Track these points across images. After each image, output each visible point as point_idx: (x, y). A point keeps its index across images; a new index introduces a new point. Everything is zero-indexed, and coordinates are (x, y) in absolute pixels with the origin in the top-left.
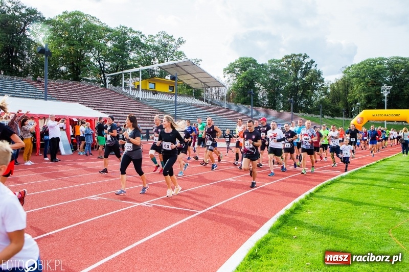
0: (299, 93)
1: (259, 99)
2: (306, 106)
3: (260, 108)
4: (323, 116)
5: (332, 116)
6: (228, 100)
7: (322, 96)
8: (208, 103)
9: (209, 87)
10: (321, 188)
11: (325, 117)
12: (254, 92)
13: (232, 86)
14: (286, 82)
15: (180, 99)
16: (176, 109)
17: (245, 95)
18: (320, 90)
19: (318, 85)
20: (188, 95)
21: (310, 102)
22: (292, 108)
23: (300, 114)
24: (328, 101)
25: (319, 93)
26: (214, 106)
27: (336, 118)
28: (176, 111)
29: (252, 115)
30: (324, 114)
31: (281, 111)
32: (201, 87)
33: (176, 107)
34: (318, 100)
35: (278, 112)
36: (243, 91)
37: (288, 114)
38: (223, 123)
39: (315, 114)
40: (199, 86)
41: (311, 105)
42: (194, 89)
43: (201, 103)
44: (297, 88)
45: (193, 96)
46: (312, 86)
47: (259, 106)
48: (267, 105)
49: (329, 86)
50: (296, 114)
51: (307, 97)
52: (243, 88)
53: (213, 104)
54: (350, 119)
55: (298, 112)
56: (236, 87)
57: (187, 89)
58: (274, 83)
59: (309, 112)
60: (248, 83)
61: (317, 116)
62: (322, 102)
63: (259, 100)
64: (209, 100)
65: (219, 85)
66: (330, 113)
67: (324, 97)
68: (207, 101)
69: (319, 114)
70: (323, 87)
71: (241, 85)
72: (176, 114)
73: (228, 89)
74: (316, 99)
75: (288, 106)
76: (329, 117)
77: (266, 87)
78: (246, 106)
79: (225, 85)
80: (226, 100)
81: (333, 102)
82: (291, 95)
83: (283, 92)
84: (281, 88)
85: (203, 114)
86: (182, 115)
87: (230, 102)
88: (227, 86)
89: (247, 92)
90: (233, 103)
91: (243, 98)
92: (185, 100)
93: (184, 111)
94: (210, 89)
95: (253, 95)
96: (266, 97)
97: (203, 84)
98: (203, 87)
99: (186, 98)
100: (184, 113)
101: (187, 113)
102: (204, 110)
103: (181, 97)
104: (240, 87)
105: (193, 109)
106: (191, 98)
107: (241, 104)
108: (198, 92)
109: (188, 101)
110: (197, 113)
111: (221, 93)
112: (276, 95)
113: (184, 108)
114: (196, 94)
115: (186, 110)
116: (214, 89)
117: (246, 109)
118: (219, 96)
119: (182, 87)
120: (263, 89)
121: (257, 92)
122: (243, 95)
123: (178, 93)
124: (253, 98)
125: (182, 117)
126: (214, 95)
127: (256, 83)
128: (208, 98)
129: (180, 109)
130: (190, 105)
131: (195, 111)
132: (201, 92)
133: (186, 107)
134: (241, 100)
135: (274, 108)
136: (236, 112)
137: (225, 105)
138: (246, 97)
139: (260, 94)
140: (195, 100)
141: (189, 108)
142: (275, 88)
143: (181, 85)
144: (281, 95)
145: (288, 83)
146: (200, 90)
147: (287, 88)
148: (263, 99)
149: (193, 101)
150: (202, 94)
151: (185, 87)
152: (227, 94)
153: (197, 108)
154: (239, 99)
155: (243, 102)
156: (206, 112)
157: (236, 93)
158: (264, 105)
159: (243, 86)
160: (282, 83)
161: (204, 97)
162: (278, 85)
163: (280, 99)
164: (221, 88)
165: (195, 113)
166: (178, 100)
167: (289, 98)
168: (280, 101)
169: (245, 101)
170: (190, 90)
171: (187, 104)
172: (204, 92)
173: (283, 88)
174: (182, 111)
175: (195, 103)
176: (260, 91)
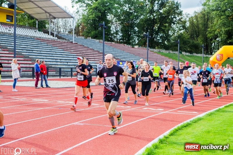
0: (156, 27)
1: (112, 32)
2: (163, 41)
3: (113, 43)
4: (181, 53)
5: (191, 52)
6: (77, 33)
7: (180, 30)
8: (53, 36)
9: (55, 18)
10: (177, 130)
11: (183, 53)
12: (106, 25)
13: (81, 17)
14: (141, 14)
16: (15, 43)
17: (96, 28)
18: (178, 23)
19: (176, 18)
20: (31, 26)
21: (167, 37)
22: (147, 43)
23: (156, 50)
24: (187, 36)
25: (177, 27)
26: (61, 40)
27: (195, 54)
28: (15, 45)
29: (103, 51)
30: (181, 50)
31: (136, 47)
32: (46, 17)
33: (15, 41)
34: (176, 34)
35: (133, 47)
36: (94, 23)
37: (143, 50)
38: (71, 60)
39: (172, 50)
40: (43, 17)
41: (169, 41)
42: (37, 20)
43: (45, 36)
44: (153, 22)
45: (36, 28)
46: (169, 19)
47: (112, 41)
48: (120, 40)
49: (188, 19)
50: (152, 50)
51: (164, 31)
52: (94, 20)
53: (59, 38)
54: (209, 56)
55: (154, 48)
56: (86, 19)
57: (28, 20)
58: (128, 15)
59: (167, 48)
60: (100, 14)
61: (174, 52)
62: (180, 36)
63: (112, 35)
64: (55, 33)
65: (67, 16)
66: (188, 49)
67: (182, 31)
68: (52, 34)
69: (177, 50)
70: (181, 21)
71: (91, 16)
72: (15, 49)
73: (77, 20)
74: (174, 34)
75: (143, 41)
76: (187, 54)
77: (119, 19)
78: (98, 41)
79: (73, 16)
80: (75, 34)
81: (192, 37)
82: (147, 29)
83: (138, 25)
84: (136, 21)
85: (48, 49)
86: (22, 50)
87: (79, 35)
88: (76, 17)
89: (98, 25)
90: (83, 37)
91: (94, 32)
92: (26, 33)
93: (25, 45)
94: (56, 20)
95: (105, 28)
96: (120, 31)
97: (48, 15)
98: (48, 17)
99: (28, 30)
100: (25, 48)
101: (29, 48)
102: (49, 45)
103: (21, 28)
104: (91, 19)
105: (36, 43)
106: (34, 30)
107: (92, 38)
108: (42, 24)
109: (30, 33)
110: (41, 48)
111: (69, 25)
112: (131, 29)
113: (25, 42)
114: (40, 26)
115: (27, 44)
116: (60, 21)
117: (97, 44)
118: (67, 28)
119: (23, 17)
120: (117, 21)
121: (109, 25)
122: (94, 28)
123: (17, 24)
124: (105, 32)
125: (23, 52)
126: (61, 28)
127: (109, 14)
128: (54, 31)
129: (21, 43)
130: (33, 38)
131: (38, 46)
132: (46, 23)
133: (28, 40)
134: (91, 34)
135: (128, 43)
136: (85, 47)
137: (74, 40)
138: (97, 31)
139: (113, 28)
140: (38, 33)
141: (31, 42)
142: (129, 21)
143: (22, 15)
144: (136, 29)
145: (144, 15)
146: (44, 21)
147: (142, 21)
148: (117, 33)
149: (36, 34)
150: (47, 26)
151: (27, 17)
152: (76, 27)
153: (40, 41)
154: (89, 33)
155: (94, 36)
156: (51, 47)
157: (86, 26)
158: (117, 39)
159: (93, 17)
160: (137, 16)
161: (49, 29)
162: (133, 18)
163: (134, 33)
164: (68, 19)
165: (39, 48)
166: (18, 32)
167: (144, 33)
168: (134, 35)
169: (96, 34)
170: (33, 21)
171: (29, 37)
172: (49, 24)
173: (139, 21)
174: (23, 45)
175: (39, 36)
176: (113, 24)
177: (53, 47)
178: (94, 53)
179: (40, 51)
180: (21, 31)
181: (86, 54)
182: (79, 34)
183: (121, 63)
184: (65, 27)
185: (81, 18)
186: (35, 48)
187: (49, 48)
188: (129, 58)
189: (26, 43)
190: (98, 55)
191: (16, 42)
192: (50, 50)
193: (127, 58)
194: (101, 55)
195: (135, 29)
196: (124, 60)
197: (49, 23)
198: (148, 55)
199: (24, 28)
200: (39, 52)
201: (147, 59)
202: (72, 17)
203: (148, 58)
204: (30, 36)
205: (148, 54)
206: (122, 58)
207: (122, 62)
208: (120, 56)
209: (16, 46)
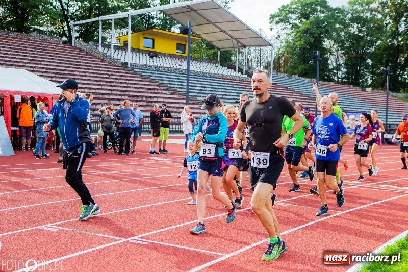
0: (402, 59)
1: (331, 67)
3: (331, 83)
6: (277, 68)
8: (242, 73)
9: (245, 47)
12: (321, 56)
13: (284, 44)
14: (378, 39)
15: (196, 67)
16: (188, 83)
17: (305, 61)
20: (210, 59)
22: (387, 84)
23: (401, 95)
28: (188, 86)
31: (369, 89)
32: (232, 46)
33: (188, 80)
35: (363, 90)
36: (303, 54)
37: (380, 95)
40: (227, 45)
42: (219, 49)
43: (231, 73)
44: (397, 50)
45: (217, 61)
47: (330, 80)
48: (343, 78)
50: (394, 94)
52: (303, 49)
55: (398, 91)
56: (290, 48)
57: (207, 50)
58: (357, 40)
60: (312, 40)
63: (330, 71)
64: (245, 69)
65: (262, 43)
68: (241, 70)
71: (299, 43)
72: (187, 92)
73: (277, 50)
75: (380, 81)
77: (342, 47)
78: (308, 80)
79: (272, 43)
80: (273, 69)
82: (387, 62)
83: (371, 56)
84: (368, 49)
85: (233, 93)
86: (198, 93)
87: (280, 72)
88: (276, 44)
89: (309, 57)
90: (286, 75)
91: (303, 66)
92: (204, 69)
93: (201, 87)
94: (246, 49)
95: (320, 61)
96: (342, 65)
97: (235, 42)
98: (235, 46)
99: (206, 65)
100: (202, 90)
101: (206, 90)
102: (235, 86)
103: (197, 62)
104: (298, 47)
105: (217, 83)
106: (214, 64)
107: (299, 76)
108: (226, 55)
109: (209, 69)
110: (223, 90)
111: (264, 57)
112: (360, 61)
113: (202, 81)
114: (223, 59)
115: (205, 84)
116: (252, 51)
117: (307, 85)
118: (262, 61)
119: (199, 46)
120: (338, 50)
121: (327, 55)
122: (302, 61)
123: (191, 56)
124: (320, 66)
125: (199, 96)
126: (253, 61)
127: (326, 39)
128: (242, 66)
129: (195, 83)
130: (213, 77)
131: (219, 87)
132: (231, 54)
133: (206, 79)
134: (298, 69)
135: (355, 83)
136: (289, 90)
138: (308, 65)
139: (333, 60)
140: (221, 69)
141: (210, 82)
142: (358, 50)
143: (197, 43)
144: (369, 61)
145: (383, 40)
146: (229, 50)
147: (380, 49)
148: (338, 68)
149: (217, 70)
150: (233, 58)
151: (204, 47)
152: (275, 60)
153: (223, 81)
154: (296, 68)
155: (302, 72)
156: (238, 89)
157: (290, 57)
158: (338, 78)
159: (302, 45)
160: (371, 41)
161: (236, 63)
162: (365, 45)
163: (366, 68)
164: (264, 48)
165: (221, 90)
166: (192, 67)
167: (382, 68)
168: (366, 72)
169: (305, 70)
170: (213, 51)
171: (207, 75)
172: (236, 56)
173: (374, 49)
174: (199, 87)
175: (221, 73)
176: (333, 54)
177: (240, 89)
178: (302, 99)
180: (197, 65)
182: (280, 70)
184: (259, 60)
185: (284, 47)
186: (216, 91)
187: (236, 90)
188: (357, 107)
189: (202, 83)
190: (308, 102)
191: (190, 81)
192: (236, 93)
194: (312, 102)
195: (367, 61)
196: (349, 109)
197: (236, 54)
198: (387, 102)
199: (201, 61)
201: (387, 109)
202: (270, 45)
203: (387, 106)
204: (209, 74)
206: (346, 106)
207: (346, 112)
208: (343, 104)
209: (190, 88)
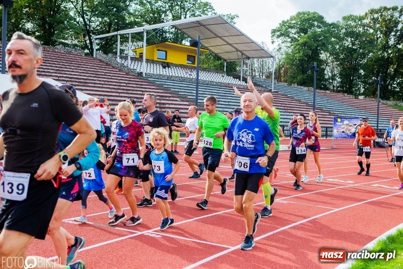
0: (391, 70)
1: (327, 77)
3: (327, 91)
6: (278, 78)
9: (249, 58)
12: (318, 66)
13: (284, 56)
14: (370, 52)
15: (204, 76)
16: (197, 91)
17: (304, 72)
20: (217, 69)
22: (378, 93)
23: (391, 103)
28: (197, 93)
29: (314, 103)
31: (361, 97)
32: (237, 57)
33: (197, 88)
35: (357, 98)
36: (302, 65)
37: (372, 102)
40: (233, 56)
42: (225, 60)
43: (236, 82)
44: (387, 62)
45: (223, 71)
47: (326, 88)
48: (338, 87)
50: (385, 102)
52: (301, 60)
55: (388, 99)
56: (290, 59)
57: (215, 61)
58: (350, 53)
60: (310, 53)
63: (326, 80)
68: (245, 80)
71: (298, 55)
72: (197, 99)
73: (277, 61)
75: (372, 90)
77: (337, 59)
78: (306, 88)
79: (273, 54)
80: (274, 79)
82: (378, 72)
83: (364, 67)
84: (361, 61)
87: (281, 81)
89: (307, 67)
90: (286, 84)
91: (301, 76)
92: (211, 78)
94: (249, 61)
95: (317, 71)
96: (337, 75)
97: (240, 53)
98: (240, 57)
99: (214, 75)
103: (205, 72)
104: (297, 58)
105: (224, 91)
106: (221, 74)
107: (298, 85)
108: (232, 65)
109: (216, 78)
110: (229, 98)
111: (266, 68)
112: (354, 72)
114: (229, 69)
116: (255, 62)
117: (305, 93)
118: (264, 71)
119: (208, 57)
120: (333, 62)
121: (323, 66)
122: (301, 71)
123: (200, 66)
126: (256, 71)
127: (322, 52)
128: (246, 75)
129: (204, 91)
131: (226, 95)
132: (236, 65)
133: (213, 87)
134: (297, 79)
135: (350, 92)
136: (289, 97)
137: (273, 87)
138: (306, 75)
139: (328, 70)
140: (227, 78)
141: (218, 90)
142: (351, 61)
143: (206, 55)
144: (362, 72)
145: (374, 53)
146: (235, 62)
147: (371, 61)
148: (333, 78)
149: (224, 79)
150: (238, 68)
151: (212, 58)
152: (276, 70)
153: (229, 89)
154: (295, 78)
155: (301, 82)
157: (290, 68)
158: (334, 86)
159: (301, 56)
160: (363, 53)
161: (240, 73)
162: (358, 57)
163: (359, 78)
164: (266, 59)
166: (201, 76)
167: (374, 77)
168: (359, 81)
169: (304, 80)
170: (220, 62)
171: (214, 83)
173: (366, 61)
174: (207, 94)
175: (227, 82)
176: (328, 65)
178: (301, 106)
179: (229, 102)
181: (289, 107)
183: (339, 120)
184: (262, 70)
186: (223, 98)
189: (210, 91)
191: (199, 89)
193: (347, 113)
195: (360, 72)
196: (343, 115)
197: (241, 65)
198: (378, 109)
199: (209, 71)
200: (227, 103)
201: (378, 115)
202: (272, 57)
203: (378, 113)
204: (216, 82)
205: (378, 107)
207: (341, 118)
209: (199, 95)
